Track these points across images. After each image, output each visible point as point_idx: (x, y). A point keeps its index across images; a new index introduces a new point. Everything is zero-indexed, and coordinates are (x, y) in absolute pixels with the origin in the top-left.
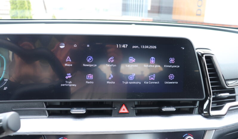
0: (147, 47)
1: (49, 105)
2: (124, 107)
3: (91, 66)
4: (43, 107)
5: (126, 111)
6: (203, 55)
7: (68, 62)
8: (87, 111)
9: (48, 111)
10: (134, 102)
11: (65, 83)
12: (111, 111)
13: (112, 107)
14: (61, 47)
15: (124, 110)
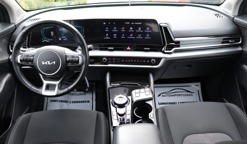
0: (138, 23)
1: (100, 46)
2: (129, 47)
3: (115, 31)
4: (97, 46)
5: (129, 49)
6: (162, 26)
7: (107, 30)
8: (114, 48)
9: (99, 48)
10: (133, 45)
11: (106, 37)
12: (124, 48)
13: (124, 47)
14: (104, 24)
15: (129, 48)
